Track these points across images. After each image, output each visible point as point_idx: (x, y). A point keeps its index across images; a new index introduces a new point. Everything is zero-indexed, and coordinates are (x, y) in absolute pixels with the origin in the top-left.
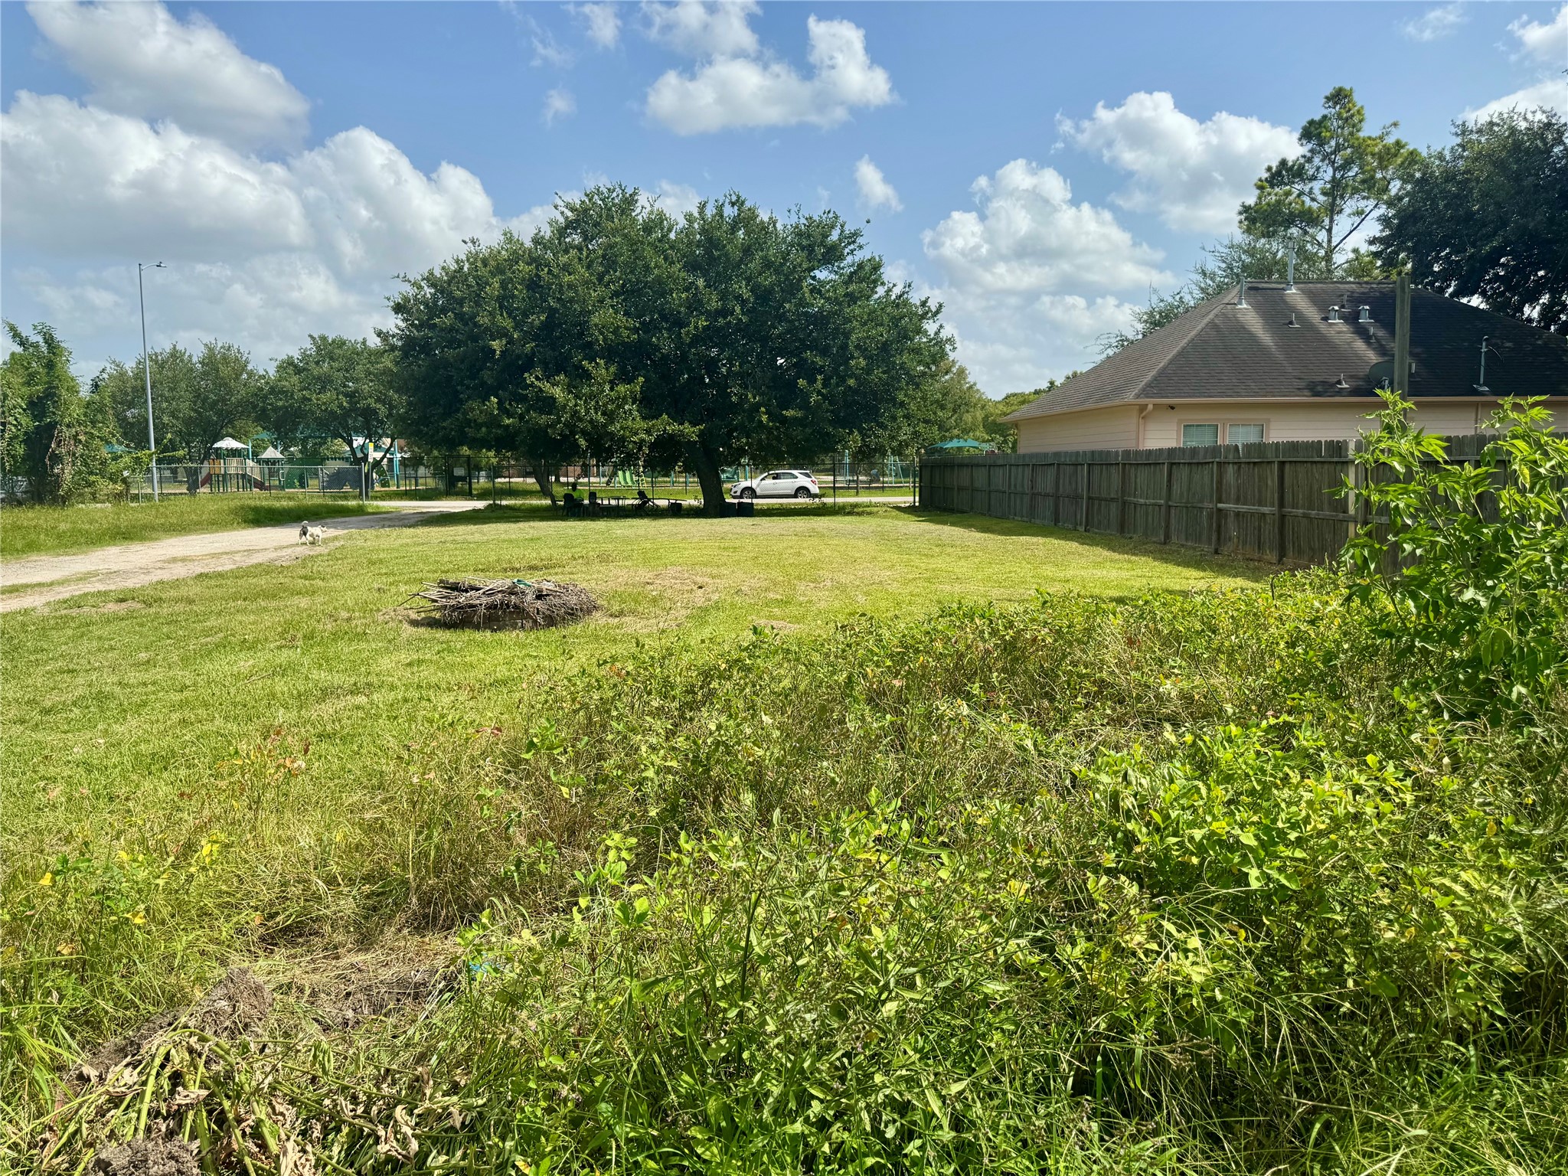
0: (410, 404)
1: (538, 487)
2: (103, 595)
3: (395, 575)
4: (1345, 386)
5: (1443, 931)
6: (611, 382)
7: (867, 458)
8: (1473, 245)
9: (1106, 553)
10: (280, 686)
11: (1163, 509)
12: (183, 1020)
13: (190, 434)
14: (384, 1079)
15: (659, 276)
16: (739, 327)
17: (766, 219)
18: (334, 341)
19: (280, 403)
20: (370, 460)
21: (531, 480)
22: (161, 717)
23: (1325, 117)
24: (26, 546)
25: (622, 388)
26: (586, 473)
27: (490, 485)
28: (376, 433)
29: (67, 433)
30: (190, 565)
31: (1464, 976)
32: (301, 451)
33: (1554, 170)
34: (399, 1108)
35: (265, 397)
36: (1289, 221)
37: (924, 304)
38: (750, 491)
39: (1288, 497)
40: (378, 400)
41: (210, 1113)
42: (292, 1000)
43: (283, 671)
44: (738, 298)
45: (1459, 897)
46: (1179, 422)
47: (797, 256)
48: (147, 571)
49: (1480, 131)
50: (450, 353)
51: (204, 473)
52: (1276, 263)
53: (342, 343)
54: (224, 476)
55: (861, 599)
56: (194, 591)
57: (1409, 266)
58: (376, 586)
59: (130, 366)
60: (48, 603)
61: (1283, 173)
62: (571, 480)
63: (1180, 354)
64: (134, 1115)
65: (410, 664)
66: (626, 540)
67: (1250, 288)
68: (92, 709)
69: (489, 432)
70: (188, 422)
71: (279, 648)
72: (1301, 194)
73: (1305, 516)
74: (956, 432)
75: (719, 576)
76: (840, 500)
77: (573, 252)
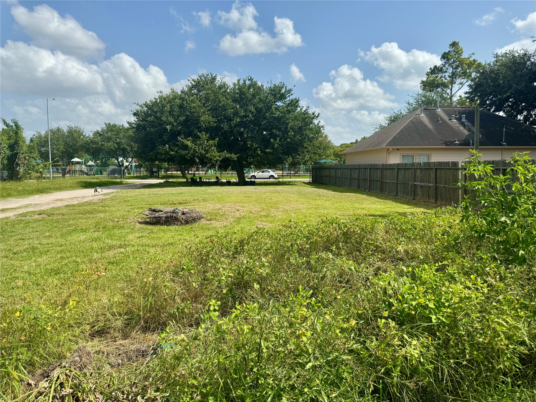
0: (138, 147)
1: (181, 175)
2: (34, 212)
3: (133, 206)
4: (457, 142)
5: (499, 338)
6: (207, 140)
7: (294, 165)
8: (500, 95)
9: (376, 199)
10: (95, 245)
11: (395, 184)
12: (64, 364)
13: (63, 156)
14: (133, 386)
15: (224, 104)
16: (251, 121)
17: (260, 85)
18: (113, 125)
19: (94, 146)
20: (125, 165)
21: (179, 172)
22: (54, 256)
23: (449, 51)
24: (7, 195)
25: (211, 142)
26: (198, 170)
27: (165, 174)
28: (127, 156)
29: (22, 156)
30: (63, 202)
31: (507, 354)
32: (101, 162)
33: (527, 69)
34: (139, 396)
35: (89, 144)
36: (438, 86)
37: (313, 114)
38: (254, 177)
39: (438, 180)
40: (128, 145)
41: (73, 397)
42: (100, 356)
43: (95, 240)
44: (250, 111)
45: (505, 327)
46: (401, 154)
47: (270, 98)
48: (48, 204)
49: (502, 56)
50: (152, 130)
51: (68, 170)
52: (434, 100)
53: (115, 126)
54: (74, 171)
55: (293, 215)
56: (65, 211)
57: (478, 101)
58: (127, 210)
59: (43, 133)
60: (15, 215)
61: (435, 70)
62: (193, 172)
63: (401, 131)
64: (47, 398)
65: (139, 237)
66: (212, 194)
67: (425, 109)
68: (30, 253)
69: (166, 157)
70: (63, 152)
71: (94, 231)
72: (441, 77)
73: (444, 187)
74: (324, 157)
75: (244, 207)
76: (285, 180)
77: (195, 96)
